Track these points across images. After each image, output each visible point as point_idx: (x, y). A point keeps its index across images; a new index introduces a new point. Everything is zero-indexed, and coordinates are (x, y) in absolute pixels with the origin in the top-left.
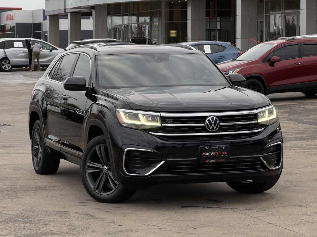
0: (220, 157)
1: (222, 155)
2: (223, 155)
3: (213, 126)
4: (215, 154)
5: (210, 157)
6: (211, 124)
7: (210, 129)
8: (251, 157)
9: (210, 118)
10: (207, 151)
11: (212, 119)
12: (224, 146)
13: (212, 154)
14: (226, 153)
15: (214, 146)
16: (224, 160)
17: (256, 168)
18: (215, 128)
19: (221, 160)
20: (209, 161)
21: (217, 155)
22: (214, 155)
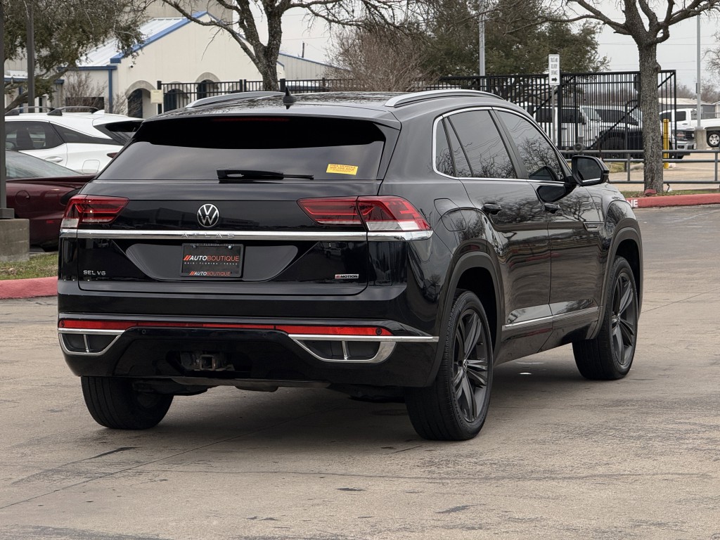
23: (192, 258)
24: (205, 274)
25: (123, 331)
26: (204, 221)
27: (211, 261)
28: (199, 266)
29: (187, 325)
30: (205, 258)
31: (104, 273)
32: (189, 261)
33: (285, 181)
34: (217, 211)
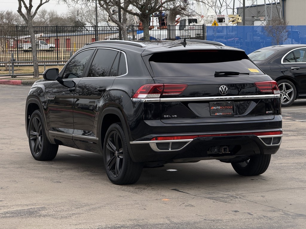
23: (214, 108)
24: (221, 114)
25: (192, 140)
26: (223, 93)
27: (222, 109)
28: (217, 111)
29: (220, 135)
30: (219, 108)
31: (176, 116)
32: (213, 109)
33: (240, 76)
34: (227, 88)
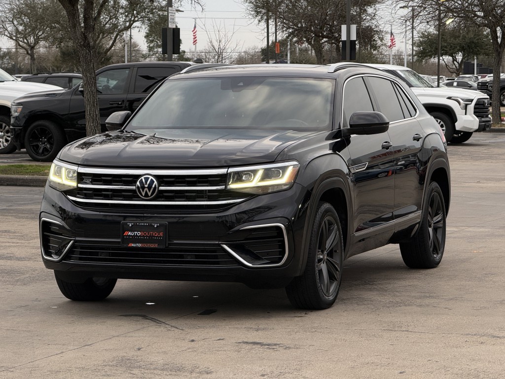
0: (151, 240)
1: (154, 237)
2: (156, 237)
3: (146, 191)
4: (143, 234)
5: (135, 239)
6: (143, 188)
7: (142, 195)
8: (202, 244)
9: (143, 178)
10: (132, 230)
11: (147, 179)
12: (157, 223)
13: (139, 234)
14: (161, 234)
15: (142, 223)
16: (156, 246)
17: (218, 263)
18: (149, 194)
19: (152, 246)
20: (133, 245)
21: (147, 236)
22: (142, 236)
